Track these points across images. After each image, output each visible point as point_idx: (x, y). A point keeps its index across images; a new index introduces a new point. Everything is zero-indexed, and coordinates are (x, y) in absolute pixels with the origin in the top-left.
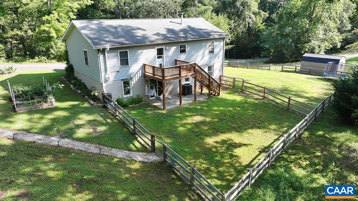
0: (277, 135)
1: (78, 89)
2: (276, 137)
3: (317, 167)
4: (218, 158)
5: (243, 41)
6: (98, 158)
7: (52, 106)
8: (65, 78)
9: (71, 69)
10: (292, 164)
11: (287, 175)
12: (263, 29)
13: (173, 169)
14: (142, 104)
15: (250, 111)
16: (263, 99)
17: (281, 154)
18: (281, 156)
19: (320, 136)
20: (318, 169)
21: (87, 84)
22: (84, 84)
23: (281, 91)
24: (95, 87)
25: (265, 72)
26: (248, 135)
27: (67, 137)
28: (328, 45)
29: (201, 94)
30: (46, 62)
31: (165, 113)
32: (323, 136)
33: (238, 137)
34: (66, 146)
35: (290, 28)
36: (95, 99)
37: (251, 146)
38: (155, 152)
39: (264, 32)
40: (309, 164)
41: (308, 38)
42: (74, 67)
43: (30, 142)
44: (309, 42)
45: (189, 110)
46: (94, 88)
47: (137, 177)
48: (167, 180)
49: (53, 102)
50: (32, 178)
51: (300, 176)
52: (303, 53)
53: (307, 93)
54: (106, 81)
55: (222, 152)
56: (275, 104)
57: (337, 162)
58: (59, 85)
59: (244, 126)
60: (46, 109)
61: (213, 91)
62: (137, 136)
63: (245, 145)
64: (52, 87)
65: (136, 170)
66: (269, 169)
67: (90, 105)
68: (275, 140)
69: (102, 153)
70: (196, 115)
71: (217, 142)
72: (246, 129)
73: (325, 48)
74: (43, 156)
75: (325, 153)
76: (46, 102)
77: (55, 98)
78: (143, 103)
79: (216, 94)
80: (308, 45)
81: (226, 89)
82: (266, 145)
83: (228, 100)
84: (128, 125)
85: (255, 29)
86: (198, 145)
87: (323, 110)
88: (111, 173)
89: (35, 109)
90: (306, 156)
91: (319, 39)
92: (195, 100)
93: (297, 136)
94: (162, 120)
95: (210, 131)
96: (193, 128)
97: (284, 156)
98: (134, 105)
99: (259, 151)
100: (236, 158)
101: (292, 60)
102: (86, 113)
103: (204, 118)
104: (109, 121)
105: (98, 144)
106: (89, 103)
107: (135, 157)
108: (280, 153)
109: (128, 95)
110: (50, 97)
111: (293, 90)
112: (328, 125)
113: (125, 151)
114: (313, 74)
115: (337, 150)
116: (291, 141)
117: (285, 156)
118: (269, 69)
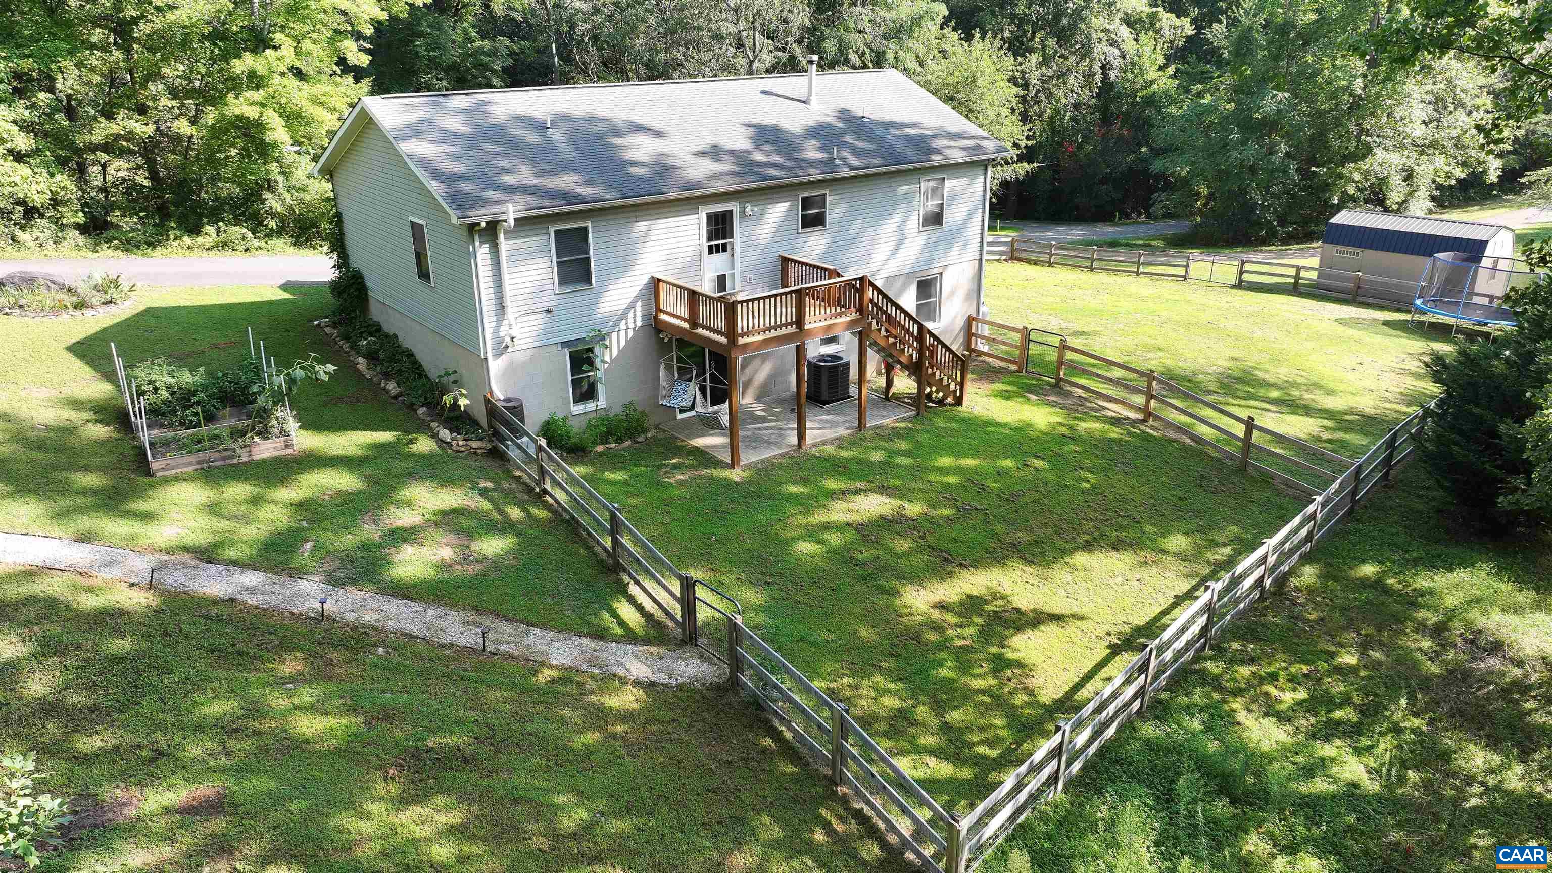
0: (1187, 576)
1: (387, 376)
2: (1184, 586)
3: (1338, 714)
4: (943, 672)
5: (1080, 146)
6: (475, 669)
7: (290, 451)
8: (334, 325)
9: (357, 289)
10: (1239, 699)
11: (1213, 746)
12: (1166, 93)
13: (764, 715)
14: (646, 439)
15: (1083, 474)
16: (1143, 421)
17: (1196, 659)
18: (1197, 667)
19: (1364, 584)
20: (1338, 723)
21: (423, 356)
22: (410, 355)
23: (1222, 385)
24: (455, 372)
25: (1168, 288)
26: (1068, 578)
27: (353, 581)
28: (1447, 169)
29: (887, 399)
30: (247, 250)
31: (737, 480)
32: (1377, 585)
33: (1029, 586)
34: (350, 618)
35: (1280, 95)
36: (457, 419)
37: (1078, 623)
38: (696, 645)
39: (1170, 104)
40: (1304, 701)
41: (1358, 137)
42: (369, 284)
43: (215, 602)
44: (1364, 157)
45: (837, 467)
46: (452, 378)
47: (628, 745)
48: (742, 759)
49: (293, 434)
50: (232, 744)
51: (1265, 747)
52: (1336, 202)
53: (1330, 392)
54: (502, 349)
55: (961, 647)
56: (1193, 444)
57: (1419, 696)
58: (317, 368)
59: (1056, 537)
60: (264, 461)
61: (934, 389)
62: (626, 579)
63: (1056, 618)
64: (288, 374)
65: (626, 716)
66: (1146, 720)
67: (439, 446)
68: (1178, 601)
69: (490, 647)
70: (861, 490)
71: (943, 607)
72: (1064, 552)
73: (1434, 182)
74: (266, 655)
75: (1376, 655)
76: (264, 434)
77: (298, 418)
78: (649, 435)
79: (950, 400)
80: (1358, 169)
81: (990, 374)
82: (1140, 620)
83: (999, 425)
84: (589, 534)
85: (1134, 94)
86: (869, 616)
87: (1387, 474)
88: (529, 727)
89: (222, 463)
90: (1298, 666)
91: (1409, 141)
92: (861, 426)
93: (1267, 583)
94: (723, 512)
95: (919, 560)
96: (848, 546)
97: (1209, 665)
98: (613, 445)
99: (1109, 647)
100: (1016, 671)
101: (1288, 233)
102: (422, 479)
103: (897, 503)
104: (515, 513)
105: (476, 609)
106: (435, 436)
107: (621, 664)
108: (1191, 653)
109: (590, 406)
110: (279, 414)
111: (1271, 381)
112: (1401, 539)
113: (578, 641)
114: (1371, 300)
115: (1426, 644)
116: (1242, 606)
117: (1213, 667)
118: (1185, 277)
